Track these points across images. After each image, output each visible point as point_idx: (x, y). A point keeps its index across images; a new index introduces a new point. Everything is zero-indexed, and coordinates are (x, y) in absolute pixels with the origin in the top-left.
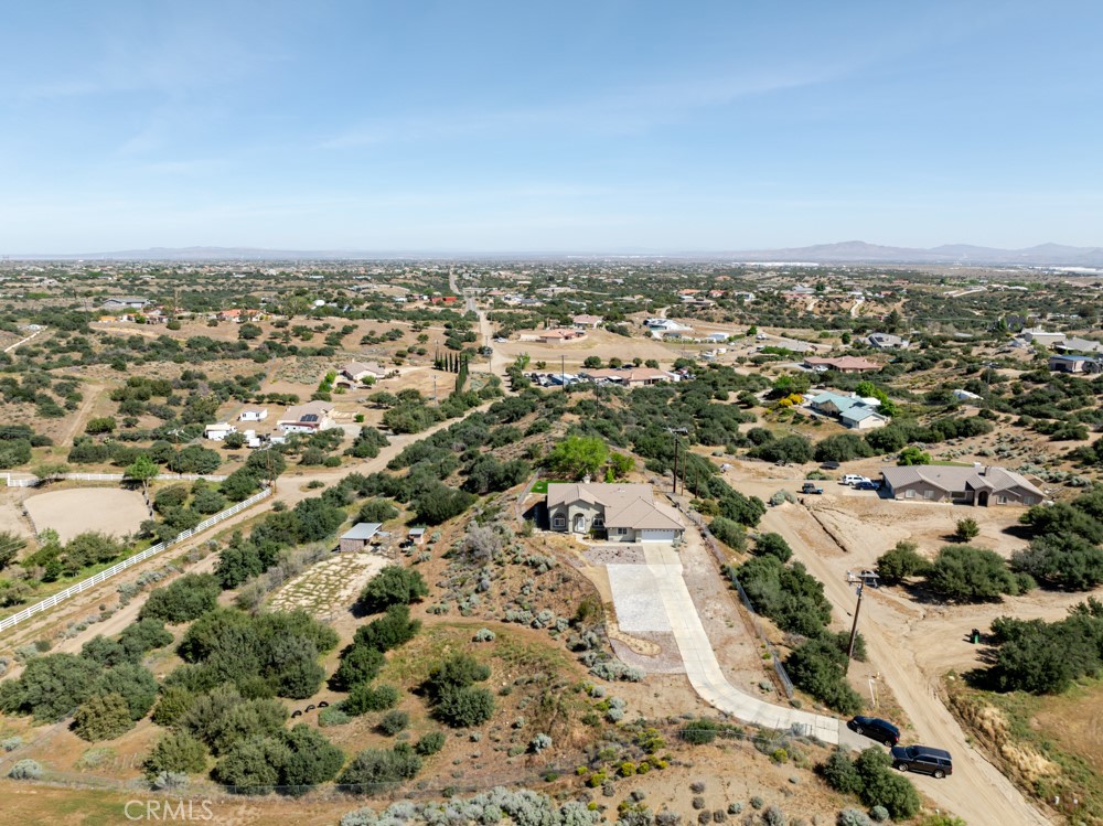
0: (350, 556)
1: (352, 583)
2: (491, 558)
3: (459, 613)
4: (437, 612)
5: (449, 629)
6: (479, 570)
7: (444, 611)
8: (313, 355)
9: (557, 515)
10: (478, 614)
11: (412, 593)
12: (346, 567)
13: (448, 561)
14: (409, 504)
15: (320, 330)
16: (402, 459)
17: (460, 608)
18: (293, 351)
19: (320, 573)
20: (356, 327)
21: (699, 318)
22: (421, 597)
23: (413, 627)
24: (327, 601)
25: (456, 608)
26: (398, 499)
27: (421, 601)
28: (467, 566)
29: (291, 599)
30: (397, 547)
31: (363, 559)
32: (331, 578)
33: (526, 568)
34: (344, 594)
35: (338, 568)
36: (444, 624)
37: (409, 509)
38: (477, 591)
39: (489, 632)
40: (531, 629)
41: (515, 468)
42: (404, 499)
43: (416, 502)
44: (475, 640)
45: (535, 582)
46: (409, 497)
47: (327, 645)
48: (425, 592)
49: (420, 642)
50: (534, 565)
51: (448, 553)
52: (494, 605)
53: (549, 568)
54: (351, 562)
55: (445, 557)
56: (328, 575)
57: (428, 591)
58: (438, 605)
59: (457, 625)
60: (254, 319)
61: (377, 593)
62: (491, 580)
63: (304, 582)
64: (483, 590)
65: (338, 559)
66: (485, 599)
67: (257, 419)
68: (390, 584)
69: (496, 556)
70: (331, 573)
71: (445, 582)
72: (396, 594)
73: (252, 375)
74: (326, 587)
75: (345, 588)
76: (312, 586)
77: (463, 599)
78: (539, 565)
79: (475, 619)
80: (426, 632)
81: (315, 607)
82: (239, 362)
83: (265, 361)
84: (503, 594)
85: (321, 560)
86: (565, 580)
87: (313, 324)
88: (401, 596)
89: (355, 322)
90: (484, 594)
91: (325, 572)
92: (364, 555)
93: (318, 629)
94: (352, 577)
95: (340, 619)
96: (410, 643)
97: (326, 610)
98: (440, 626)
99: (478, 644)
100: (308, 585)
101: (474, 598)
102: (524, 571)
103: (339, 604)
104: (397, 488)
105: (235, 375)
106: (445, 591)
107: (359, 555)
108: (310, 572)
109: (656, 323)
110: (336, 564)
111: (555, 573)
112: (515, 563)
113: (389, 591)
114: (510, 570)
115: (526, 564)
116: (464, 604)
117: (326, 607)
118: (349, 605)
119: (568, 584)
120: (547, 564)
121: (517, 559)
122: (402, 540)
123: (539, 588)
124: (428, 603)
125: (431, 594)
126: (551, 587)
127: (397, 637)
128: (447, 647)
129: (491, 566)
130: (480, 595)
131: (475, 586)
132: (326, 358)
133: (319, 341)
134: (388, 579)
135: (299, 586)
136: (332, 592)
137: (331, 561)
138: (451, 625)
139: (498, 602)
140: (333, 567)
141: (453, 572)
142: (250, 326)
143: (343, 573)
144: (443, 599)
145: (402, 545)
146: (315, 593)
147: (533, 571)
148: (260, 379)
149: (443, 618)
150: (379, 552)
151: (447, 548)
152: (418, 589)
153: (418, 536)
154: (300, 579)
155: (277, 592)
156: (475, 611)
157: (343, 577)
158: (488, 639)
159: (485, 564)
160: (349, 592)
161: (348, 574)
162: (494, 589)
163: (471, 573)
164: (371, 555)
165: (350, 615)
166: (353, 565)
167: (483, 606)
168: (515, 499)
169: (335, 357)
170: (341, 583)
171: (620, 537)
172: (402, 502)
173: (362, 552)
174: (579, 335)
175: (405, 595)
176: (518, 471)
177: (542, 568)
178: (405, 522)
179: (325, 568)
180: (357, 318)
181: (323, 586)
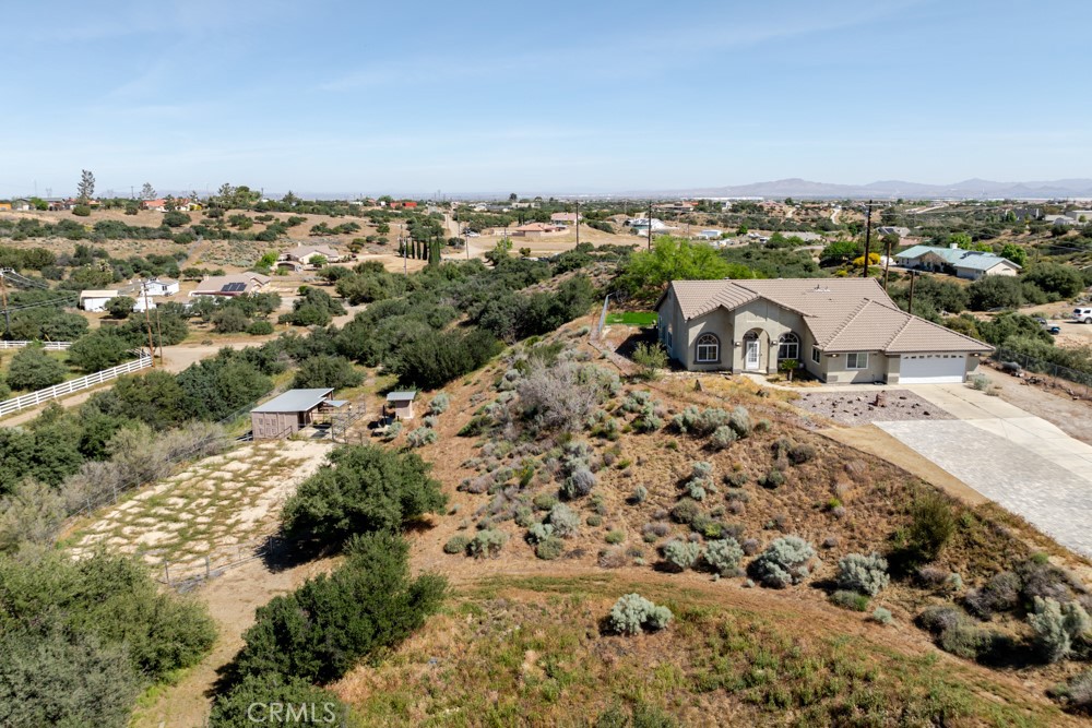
0: (270, 446)
1: (270, 493)
2: (578, 424)
3: (527, 551)
4: (472, 550)
5: (518, 597)
6: (557, 451)
7: (492, 546)
8: (251, 240)
9: (702, 338)
10: (578, 553)
11: (409, 505)
12: (262, 463)
13: (474, 441)
14: (380, 368)
15: (261, 220)
16: (364, 319)
17: (530, 538)
18: (226, 236)
19: (205, 477)
20: (305, 219)
21: (681, 221)
22: (427, 516)
23: (421, 597)
24: (208, 534)
25: (519, 540)
26: (362, 360)
27: (428, 525)
28: (523, 445)
29: (127, 530)
30: (366, 428)
31: (295, 450)
32: (226, 485)
33: (675, 439)
34: (248, 516)
35: (244, 467)
36: (499, 581)
37: (380, 374)
38: (563, 496)
39: (649, 606)
40: (756, 590)
41: (568, 293)
42: (371, 360)
43: (394, 361)
44: (608, 627)
45: (711, 466)
46: (380, 356)
47: (176, 655)
48: (438, 503)
49: (443, 638)
50: (696, 431)
51: (474, 425)
52: (616, 529)
53: (741, 434)
54: (271, 454)
55: (466, 434)
56: (222, 480)
57: (445, 500)
58: (471, 534)
59: (537, 585)
60: (183, 209)
61: (319, 508)
62: (594, 469)
63: (168, 494)
64: (580, 493)
65: (246, 451)
66: (587, 514)
67: (163, 293)
68: (354, 485)
69: (592, 421)
70: (228, 476)
71: (478, 481)
72: (367, 507)
73: (170, 254)
74: (210, 504)
75: (252, 504)
76: (181, 502)
77: (531, 517)
78: (712, 429)
79: (576, 567)
80: (454, 607)
81: (174, 547)
82: (153, 243)
83: (188, 242)
84: (632, 501)
85: (211, 454)
86: (796, 458)
87: (253, 215)
88: (382, 513)
89: (304, 215)
90: (583, 502)
91: (216, 474)
92: (299, 444)
93: (150, 609)
94: (272, 481)
95: (229, 573)
96: (415, 644)
97: (200, 554)
98: (488, 588)
99: (623, 641)
100: (172, 500)
101: (562, 512)
102: (671, 446)
103: (234, 540)
104: (358, 346)
105: (146, 254)
106: (482, 501)
107: (289, 444)
108: (184, 476)
109: (640, 223)
110: (241, 460)
111: (757, 445)
112: (642, 430)
113: (351, 503)
114: (631, 447)
115: (673, 429)
116: (538, 529)
117: (203, 546)
118: (260, 542)
119: (807, 468)
120: (732, 425)
121: (647, 423)
122: (371, 417)
123: (726, 481)
124: (444, 529)
125: (449, 507)
126: (762, 477)
127: (379, 630)
128: (531, 654)
129: (581, 441)
130: (572, 506)
131: (556, 486)
132: (267, 243)
133: (258, 229)
134: (347, 472)
135: (154, 502)
136: (224, 513)
137: (231, 455)
138: (518, 584)
139: (624, 521)
140: (234, 466)
141: (493, 460)
142: (176, 213)
143: (253, 475)
144: (480, 519)
145: (372, 425)
146: (184, 516)
147: (695, 446)
148: (179, 260)
149: (490, 566)
150: (329, 436)
151: (464, 421)
152: (421, 496)
153: (405, 403)
154: (160, 489)
155: (100, 518)
156: (570, 546)
157: (250, 483)
158: (650, 626)
159: (568, 438)
160: (260, 512)
161: (263, 477)
162: (605, 490)
163: (537, 459)
164: (313, 443)
165: (258, 564)
166: (276, 460)
167: (587, 531)
168: (585, 333)
169: (277, 242)
170: (245, 494)
171: (853, 374)
172: (369, 366)
173: (294, 438)
174: (560, 229)
175: (392, 511)
176: (573, 297)
177: (724, 435)
178: (374, 390)
179: (217, 467)
180: (306, 213)
181: (205, 501)
